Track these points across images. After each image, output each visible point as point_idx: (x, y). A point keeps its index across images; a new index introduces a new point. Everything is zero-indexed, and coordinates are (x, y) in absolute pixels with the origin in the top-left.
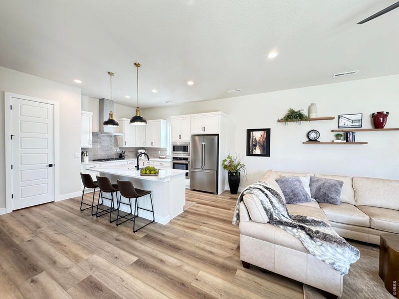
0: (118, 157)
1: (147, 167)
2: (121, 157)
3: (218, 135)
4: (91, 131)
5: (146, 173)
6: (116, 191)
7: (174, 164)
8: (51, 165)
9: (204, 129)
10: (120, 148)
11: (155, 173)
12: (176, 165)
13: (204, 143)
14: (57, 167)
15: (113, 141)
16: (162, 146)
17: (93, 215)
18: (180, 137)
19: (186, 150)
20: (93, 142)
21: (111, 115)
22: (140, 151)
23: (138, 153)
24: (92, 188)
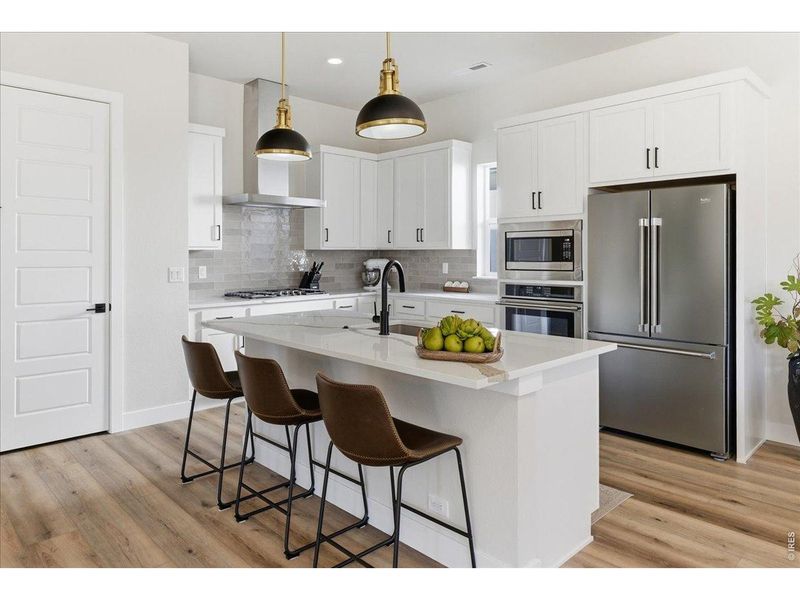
0: (298, 285)
1: (446, 322)
2: (307, 282)
3: (730, 180)
4: (220, 192)
5: (444, 349)
6: (307, 420)
7: (510, 313)
8: (100, 308)
9: (652, 157)
10: (310, 252)
11: (487, 350)
12: (517, 317)
13: (656, 222)
14: (118, 313)
15: (286, 227)
16: (459, 242)
17: (222, 506)
18: (537, 199)
19: (567, 254)
20: (225, 231)
21: (283, 111)
22: (372, 264)
23: (365, 270)
24: (221, 396)
